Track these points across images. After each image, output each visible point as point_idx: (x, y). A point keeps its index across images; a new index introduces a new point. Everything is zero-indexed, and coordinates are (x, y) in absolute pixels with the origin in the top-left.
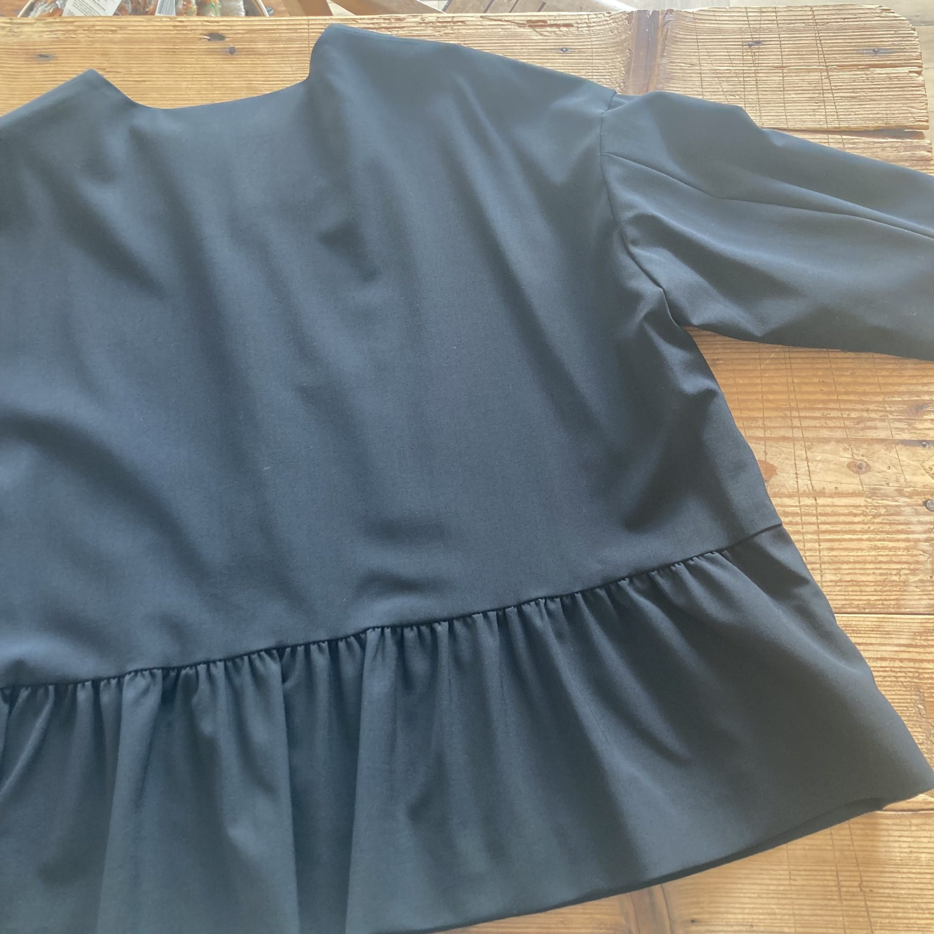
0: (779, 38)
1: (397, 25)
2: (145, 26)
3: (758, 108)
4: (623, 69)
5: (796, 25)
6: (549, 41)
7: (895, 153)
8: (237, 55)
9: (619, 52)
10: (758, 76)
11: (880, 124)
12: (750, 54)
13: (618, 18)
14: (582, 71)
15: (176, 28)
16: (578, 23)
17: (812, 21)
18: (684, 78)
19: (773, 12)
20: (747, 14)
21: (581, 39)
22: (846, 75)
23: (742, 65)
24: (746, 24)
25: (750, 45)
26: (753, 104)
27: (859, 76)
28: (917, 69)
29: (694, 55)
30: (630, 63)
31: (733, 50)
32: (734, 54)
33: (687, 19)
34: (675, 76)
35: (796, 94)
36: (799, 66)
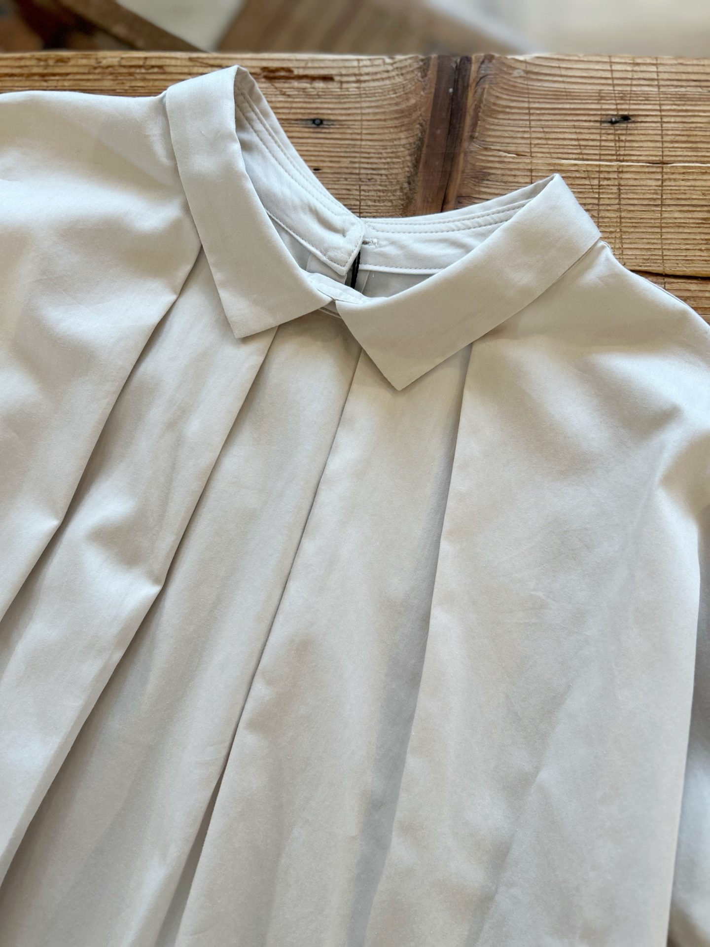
0: (661, 111)
1: (57, 70)
3: (618, 235)
4: (408, 158)
5: (688, 89)
6: (294, 105)
9: (403, 129)
10: (621, 178)
13: (406, 67)
14: (344, 160)
16: (341, 75)
18: (506, 178)
19: (653, 65)
20: (611, 66)
21: (344, 103)
23: (598, 157)
24: (609, 85)
25: (612, 123)
26: (610, 226)
29: (523, 138)
30: (419, 148)
31: (586, 131)
32: (587, 137)
33: (516, 73)
34: (490, 174)
35: (680, 211)
36: (688, 162)
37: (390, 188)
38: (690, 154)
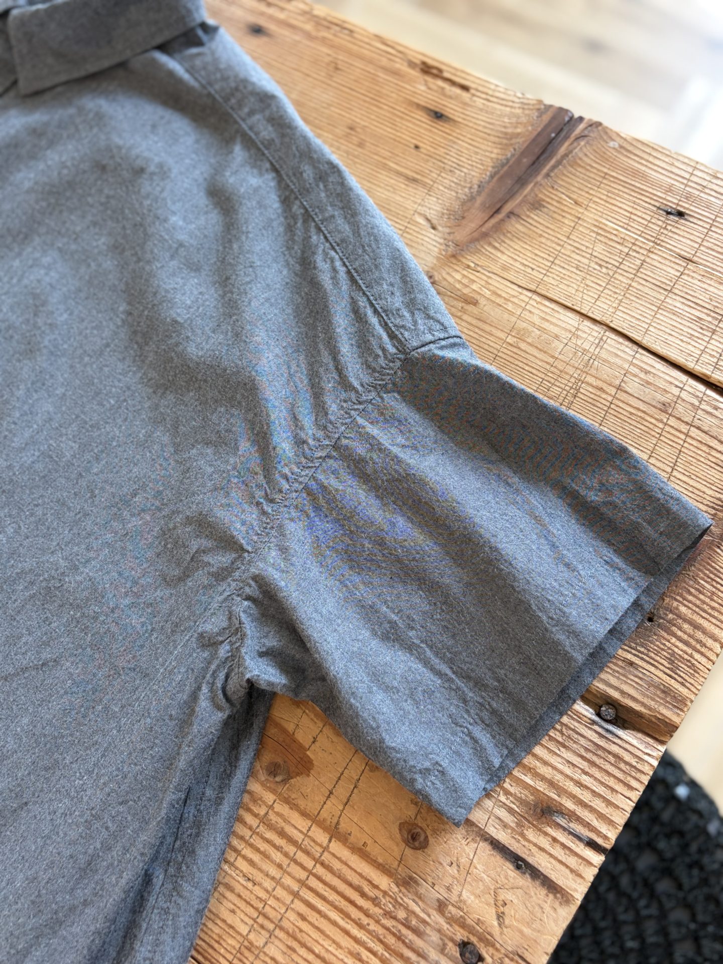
0: (714, 220)
3: (620, 298)
4: (490, 169)
6: (429, 96)
9: (500, 146)
10: (649, 257)
12: (660, 223)
13: (529, 104)
14: (441, 149)
16: (477, 90)
18: (555, 216)
20: (693, 170)
21: (467, 110)
23: (639, 233)
24: (682, 183)
25: (668, 213)
26: (616, 288)
29: (587, 193)
30: (503, 165)
31: (641, 209)
32: (640, 214)
33: (611, 144)
34: (544, 207)
35: (683, 303)
36: (713, 269)
37: (462, 183)
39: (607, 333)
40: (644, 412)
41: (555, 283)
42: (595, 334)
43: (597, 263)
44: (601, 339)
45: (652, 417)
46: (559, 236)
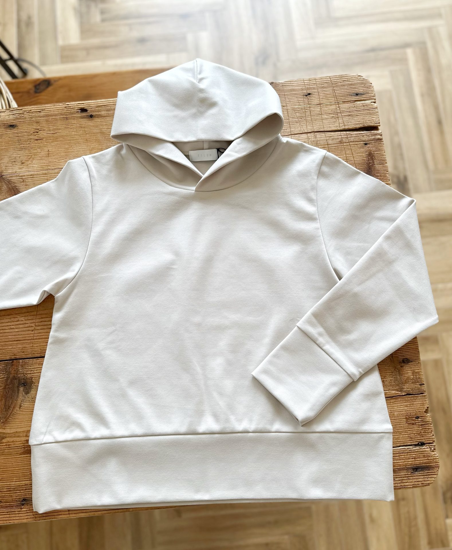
0: (318, 91)
2: (52, 108)
3: (312, 123)
5: (324, 85)
7: (368, 138)
8: (94, 118)
10: (311, 109)
11: (361, 126)
12: (306, 99)
15: (66, 108)
17: (330, 83)
19: (314, 80)
20: (304, 82)
22: (346, 105)
23: (304, 105)
24: (304, 86)
25: (306, 95)
26: (309, 121)
27: (351, 106)
28: (374, 101)
31: (300, 98)
32: (300, 100)
33: (280, 86)
35: (326, 115)
36: (327, 103)
38: (327, 101)
39: (315, 134)
40: (337, 146)
41: (294, 129)
42: (313, 135)
43: (300, 118)
44: (315, 136)
45: (339, 146)
46: (286, 117)
